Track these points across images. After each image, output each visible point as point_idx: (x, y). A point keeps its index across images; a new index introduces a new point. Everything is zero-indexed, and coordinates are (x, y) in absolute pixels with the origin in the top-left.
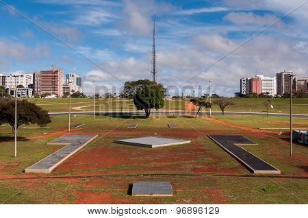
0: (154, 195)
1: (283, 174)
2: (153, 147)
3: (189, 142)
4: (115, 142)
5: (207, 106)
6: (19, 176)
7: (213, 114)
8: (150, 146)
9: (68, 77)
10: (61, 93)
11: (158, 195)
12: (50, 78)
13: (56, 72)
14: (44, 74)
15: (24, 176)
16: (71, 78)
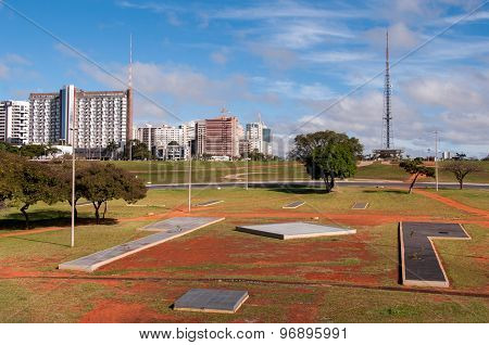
0: (206, 311)
1: (454, 288)
2: (285, 237)
3: (354, 232)
4: (238, 229)
5: (430, 173)
6: (49, 275)
7: (441, 187)
8: (281, 237)
9: (248, 127)
10: (237, 154)
11: (211, 311)
12: (221, 128)
13: (229, 120)
14: (212, 124)
15: (56, 274)
16: (253, 129)
